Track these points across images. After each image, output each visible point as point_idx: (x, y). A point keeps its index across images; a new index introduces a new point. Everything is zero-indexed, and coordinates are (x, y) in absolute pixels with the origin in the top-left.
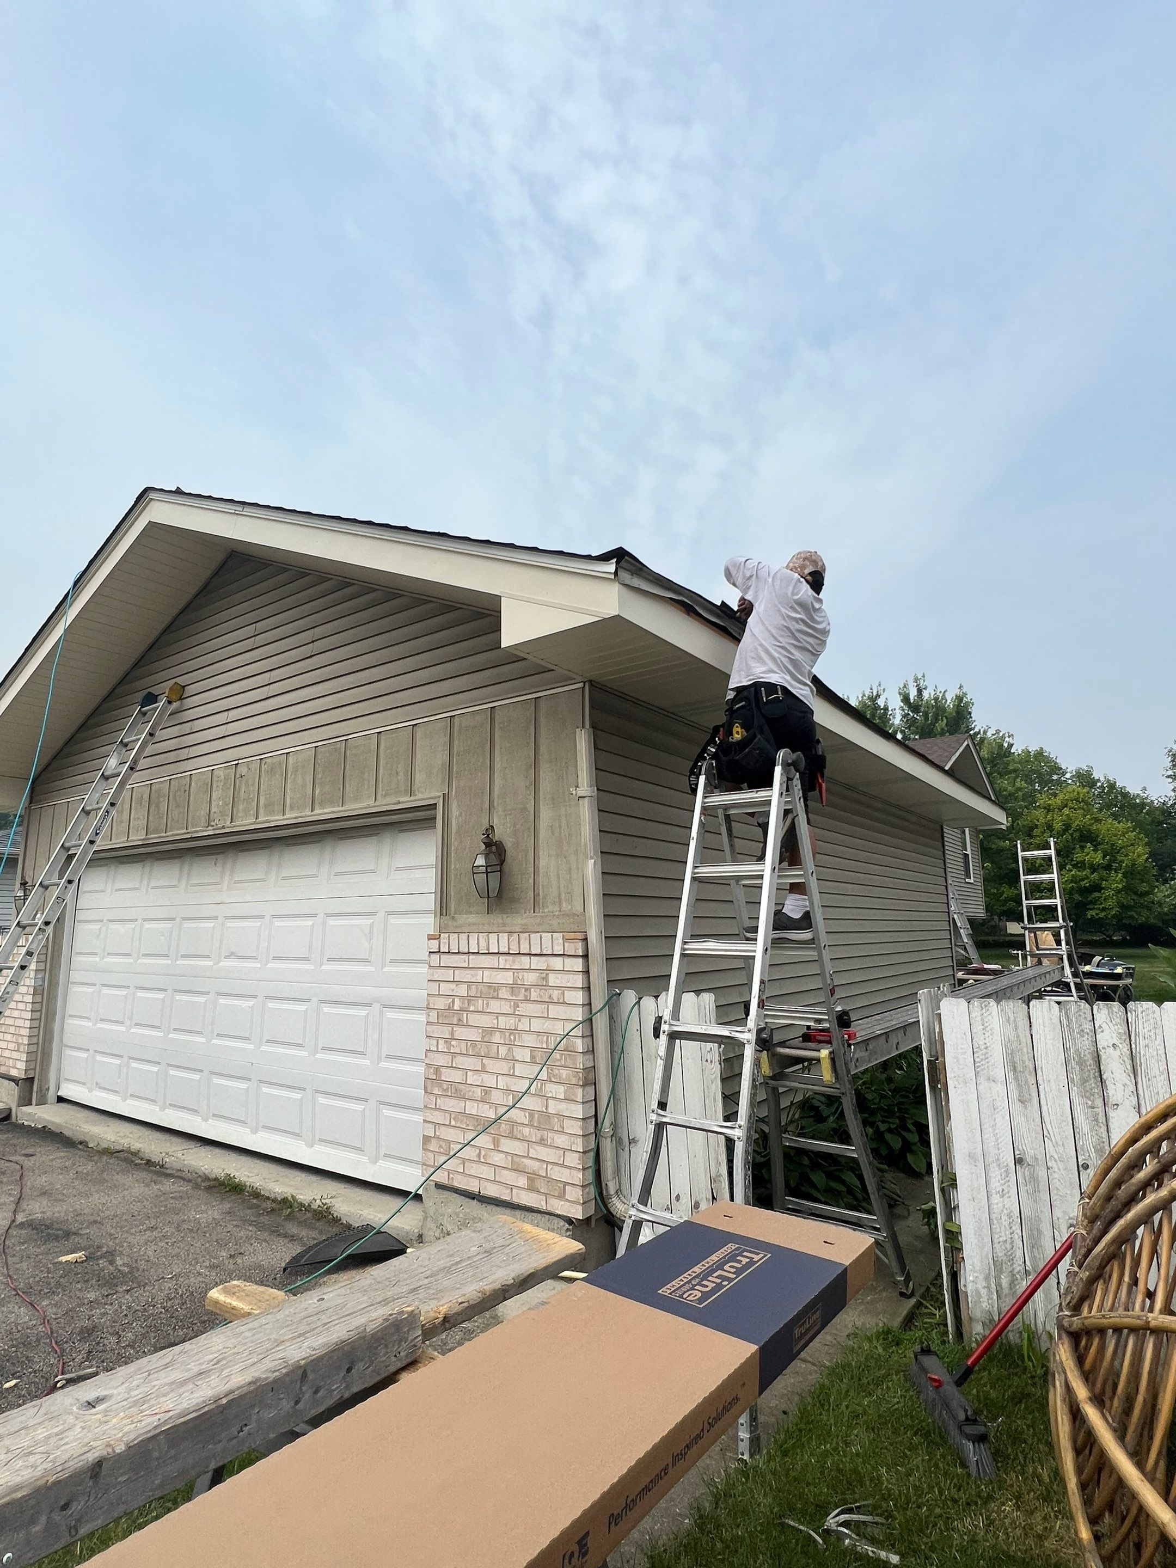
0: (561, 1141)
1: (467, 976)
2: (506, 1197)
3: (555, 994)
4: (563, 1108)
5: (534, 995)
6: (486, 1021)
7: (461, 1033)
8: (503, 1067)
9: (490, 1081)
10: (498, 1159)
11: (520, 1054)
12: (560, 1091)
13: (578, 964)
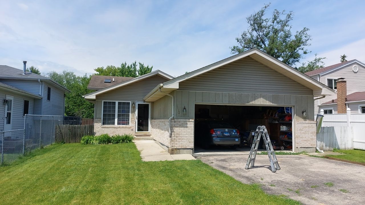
0: (314, 141)
1: (303, 125)
2: (308, 147)
3: (313, 127)
4: (314, 138)
5: (311, 127)
6: (306, 130)
7: (302, 132)
8: (308, 134)
9: (306, 136)
10: (307, 143)
11: (309, 133)
12: (314, 136)
13: (316, 124)
